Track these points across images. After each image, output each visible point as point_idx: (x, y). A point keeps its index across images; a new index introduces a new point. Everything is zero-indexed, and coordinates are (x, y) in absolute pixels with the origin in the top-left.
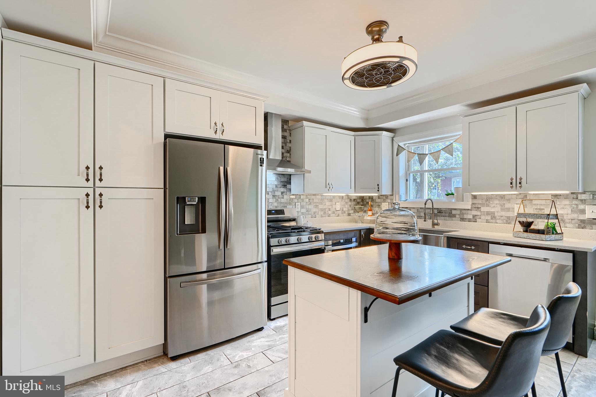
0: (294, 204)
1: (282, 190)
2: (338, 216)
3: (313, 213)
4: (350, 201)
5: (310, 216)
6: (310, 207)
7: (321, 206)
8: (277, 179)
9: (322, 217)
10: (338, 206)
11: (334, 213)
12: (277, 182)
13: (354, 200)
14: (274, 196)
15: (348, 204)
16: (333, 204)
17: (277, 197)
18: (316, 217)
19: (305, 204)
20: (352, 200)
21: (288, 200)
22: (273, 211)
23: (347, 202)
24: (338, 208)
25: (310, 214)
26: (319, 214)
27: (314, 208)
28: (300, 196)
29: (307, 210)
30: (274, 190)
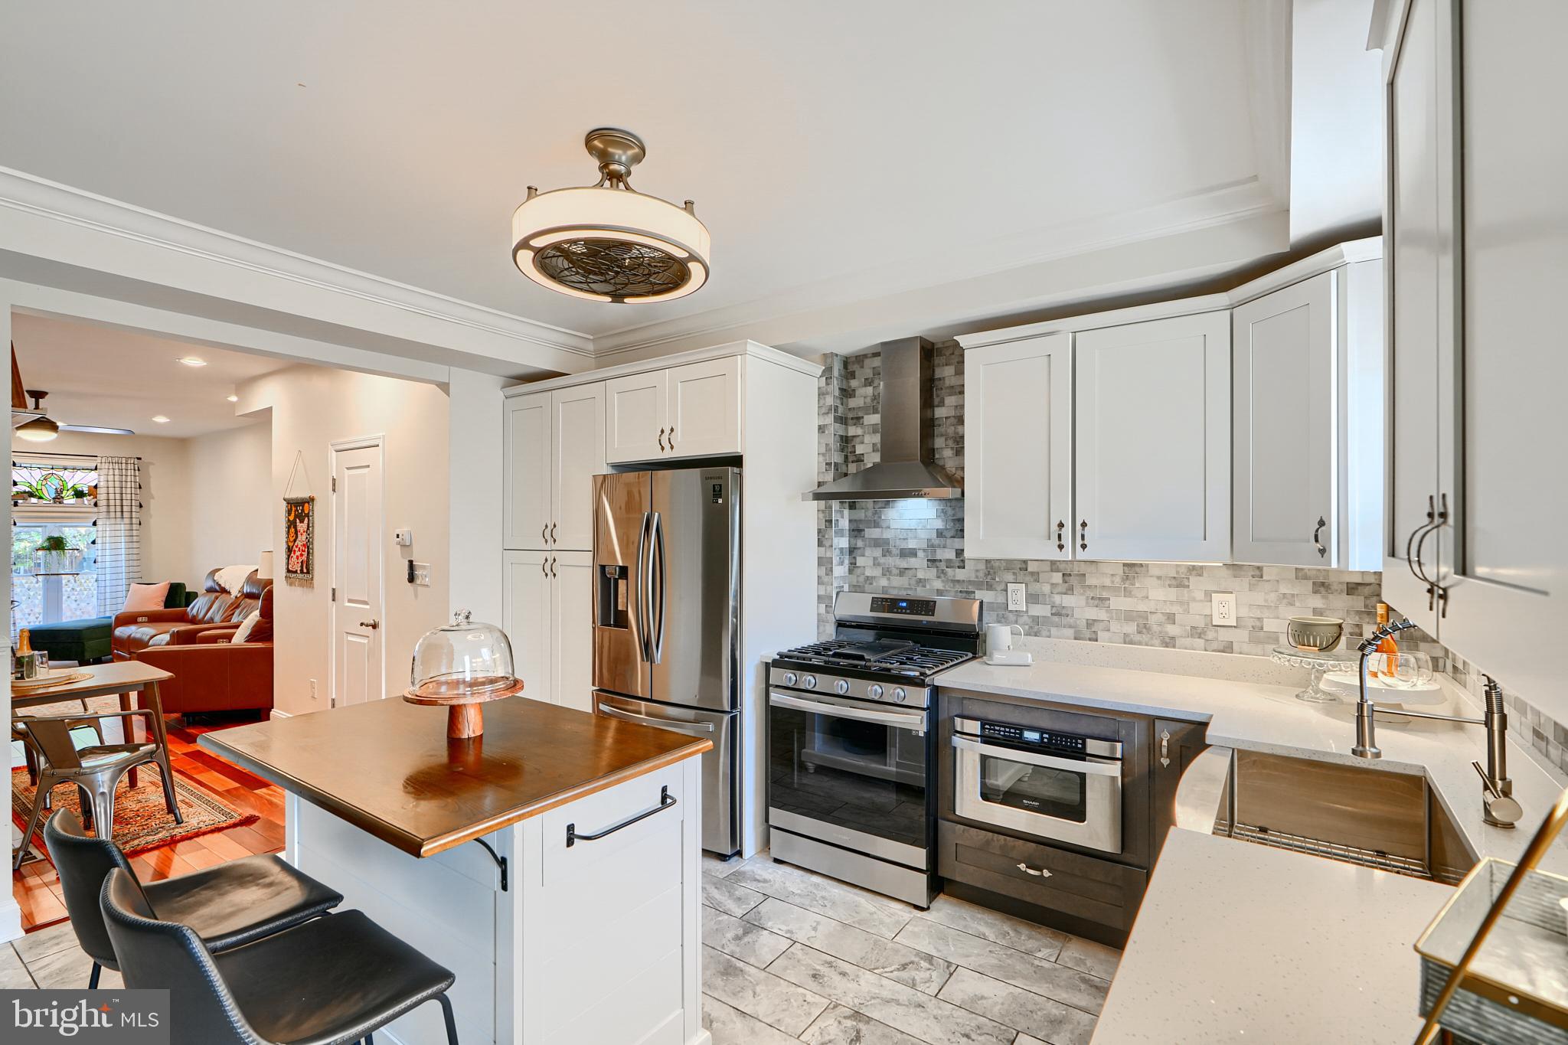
0: (1002, 586)
2: (1228, 648)
3: (1083, 624)
4: (1315, 592)
5: (1070, 632)
6: (1068, 601)
7: (1119, 603)
9: (1131, 643)
10: (1226, 610)
11: (1196, 632)
13: (1352, 588)
14: (933, 562)
15: (1297, 604)
16: (1194, 600)
17: (943, 565)
18: (1097, 641)
19: (1046, 589)
20: (1335, 587)
21: (978, 574)
22: (904, 604)
23: (1293, 595)
24: (1222, 616)
25: (1070, 627)
26: (1112, 629)
27: (1088, 604)
28: (1025, 562)
29: (1053, 612)
30: (933, 546)
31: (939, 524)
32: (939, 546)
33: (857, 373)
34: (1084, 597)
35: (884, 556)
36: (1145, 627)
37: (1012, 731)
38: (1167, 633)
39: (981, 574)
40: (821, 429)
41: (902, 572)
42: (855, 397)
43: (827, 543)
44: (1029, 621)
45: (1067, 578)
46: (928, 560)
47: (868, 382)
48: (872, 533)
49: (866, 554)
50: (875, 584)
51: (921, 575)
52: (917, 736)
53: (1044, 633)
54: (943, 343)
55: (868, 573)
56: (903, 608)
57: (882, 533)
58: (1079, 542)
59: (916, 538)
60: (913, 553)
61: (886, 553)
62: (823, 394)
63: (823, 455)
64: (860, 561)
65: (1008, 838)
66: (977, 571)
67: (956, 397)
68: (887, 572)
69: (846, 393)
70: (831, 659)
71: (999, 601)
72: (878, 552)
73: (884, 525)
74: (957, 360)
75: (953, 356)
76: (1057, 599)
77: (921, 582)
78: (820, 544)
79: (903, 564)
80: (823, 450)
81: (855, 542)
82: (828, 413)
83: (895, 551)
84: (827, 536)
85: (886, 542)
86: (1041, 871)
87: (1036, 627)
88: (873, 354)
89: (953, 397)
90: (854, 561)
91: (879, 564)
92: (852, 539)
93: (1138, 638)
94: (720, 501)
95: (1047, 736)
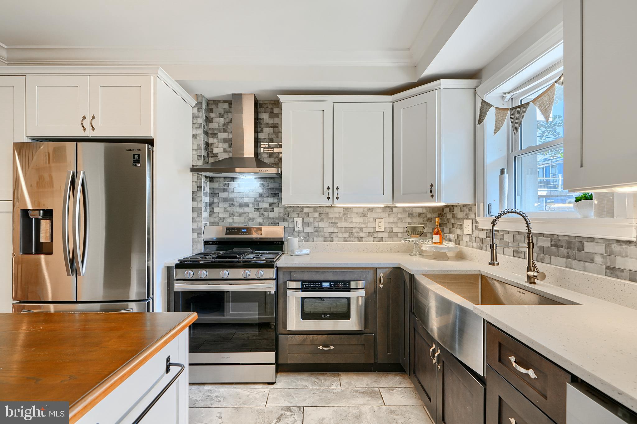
0: (292, 220)
1: (271, 200)
2: (381, 240)
3: (327, 235)
4: (409, 217)
5: (322, 239)
6: (321, 225)
7: (342, 225)
8: (262, 186)
9: (346, 241)
10: (381, 225)
11: (370, 235)
12: (262, 189)
13: (419, 215)
14: (257, 209)
15: (403, 221)
16: (370, 222)
17: (262, 211)
18: (333, 241)
19: (312, 220)
20: (415, 215)
21: (280, 214)
22: (245, 230)
23: (402, 218)
24: (379, 228)
25: (322, 236)
26: (339, 236)
27: (329, 226)
28: (302, 208)
29: (315, 230)
30: (257, 201)
31: (261, 191)
32: (260, 201)
33: (214, 110)
34: (328, 223)
35: (230, 207)
36: (352, 234)
37: (317, 283)
38: (360, 236)
39: (282, 214)
40: (195, 136)
41: (241, 215)
42: (213, 122)
43: (197, 199)
44: (304, 235)
45: (320, 215)
46: (255, 208)
47: (221, 116)
48: (223, 195)
49: (220, 206)
50: (224, 222)
51: (250, 216)
52: (270, 294)
53: (311, 240)
54: (263, 101)
55: (221, 216)
56: (244, 232)
57: (229, 195)
58: (335, 196)
59: (248, 197)
60: (247, 205)
61: (232, 205)
62: (196, 117)
63: (196, 150)
64: (216, 210)
65: (314, 336)
66: (280, 213)
67: (269, 128)
68: (232, 215)
69: (208, 120)
70: (216, 260)
71: (290, 227)
72: (227, 205)
73: (230, 191)
74: (269, 111)
75: (268, 109)
76: (316, 224)
77: (251, 219)
78: (194, 199)
79: (241, 211)
80: (196, 148)
81: (213, 200)
82: (199, 128)
83: (236, 204)
84: (198, 196)
85: (232, 199)
86: (330, 347)
87: (307, 238)
88: (224, 101)
89: (267, 128)
90: (212, 210)
91: (227, 211)
92: (211, 198)
93: (349, 239)
94: (139, 165)
95: (333, 283)
